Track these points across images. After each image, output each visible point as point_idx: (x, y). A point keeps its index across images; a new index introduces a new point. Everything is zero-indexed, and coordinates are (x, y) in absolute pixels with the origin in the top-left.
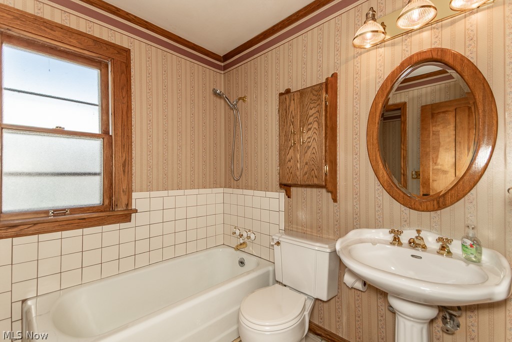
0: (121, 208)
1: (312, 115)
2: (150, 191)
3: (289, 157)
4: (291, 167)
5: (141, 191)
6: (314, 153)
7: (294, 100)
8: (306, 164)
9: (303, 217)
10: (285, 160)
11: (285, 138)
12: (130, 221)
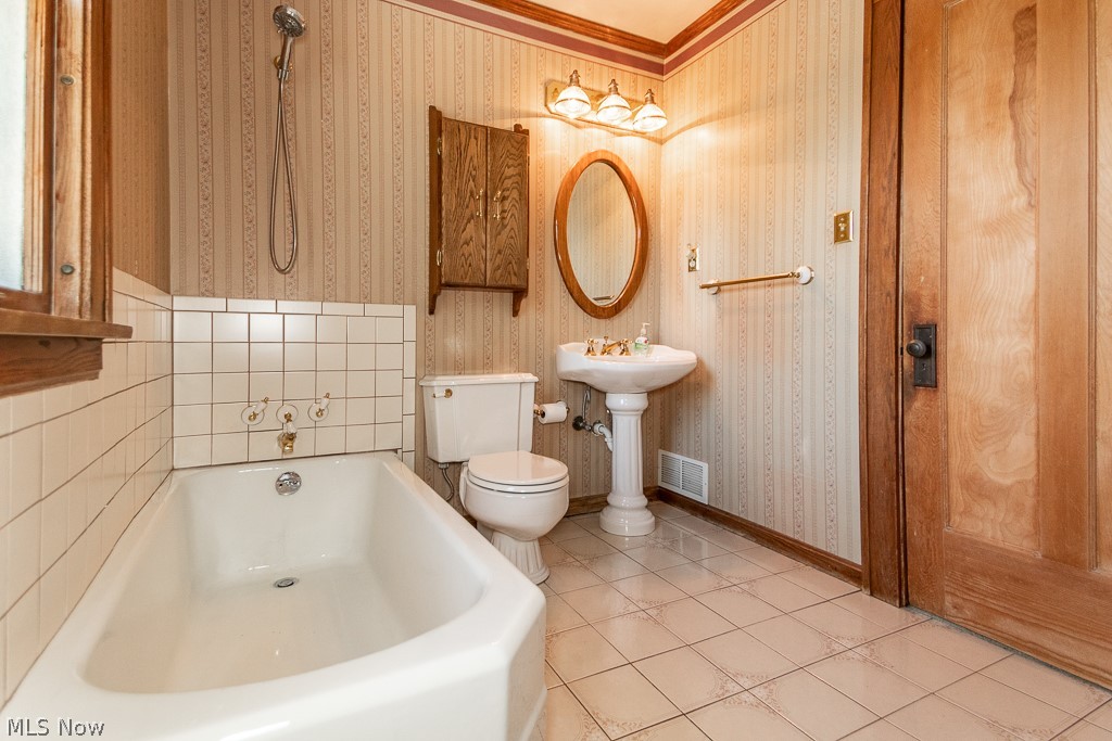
1: (510, 177)
3: (465, 236)
4: (470, 255)
6: (512, 237)
7: (476, 138)
8: (499, 252)
9: (458, 346)
10: (456, 241)
11: (457, 200)
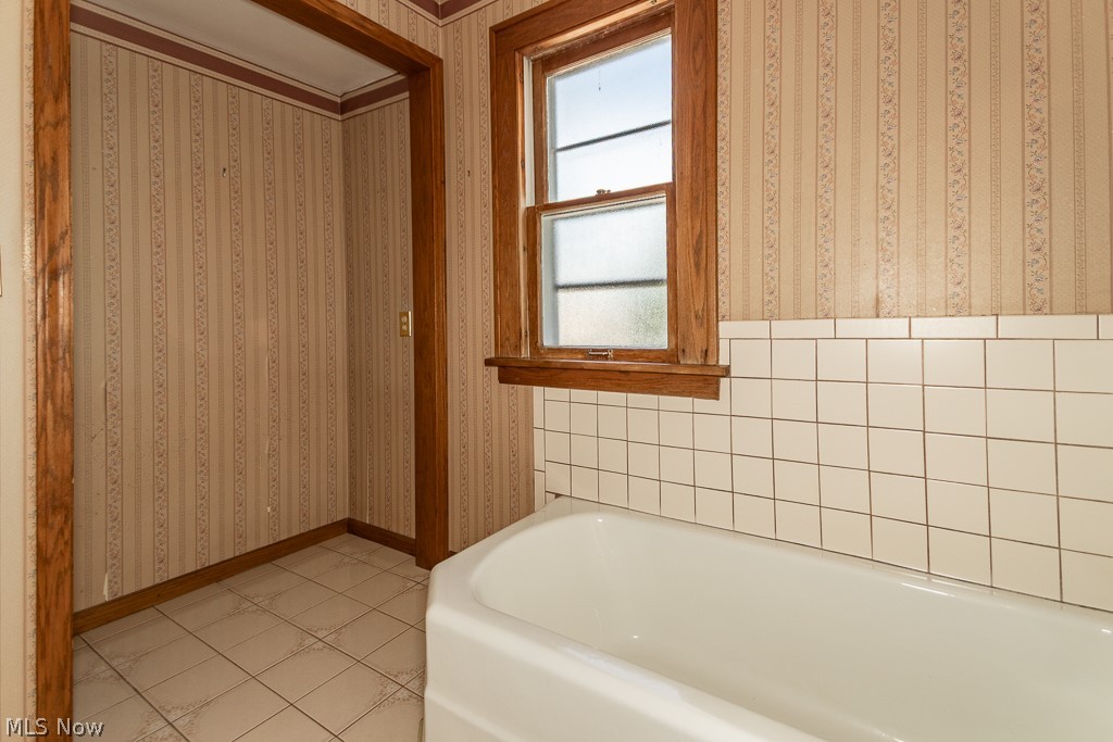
0: (692, 359)
2: (770, 319)
5: (746, 318)
12: (716, 395)
